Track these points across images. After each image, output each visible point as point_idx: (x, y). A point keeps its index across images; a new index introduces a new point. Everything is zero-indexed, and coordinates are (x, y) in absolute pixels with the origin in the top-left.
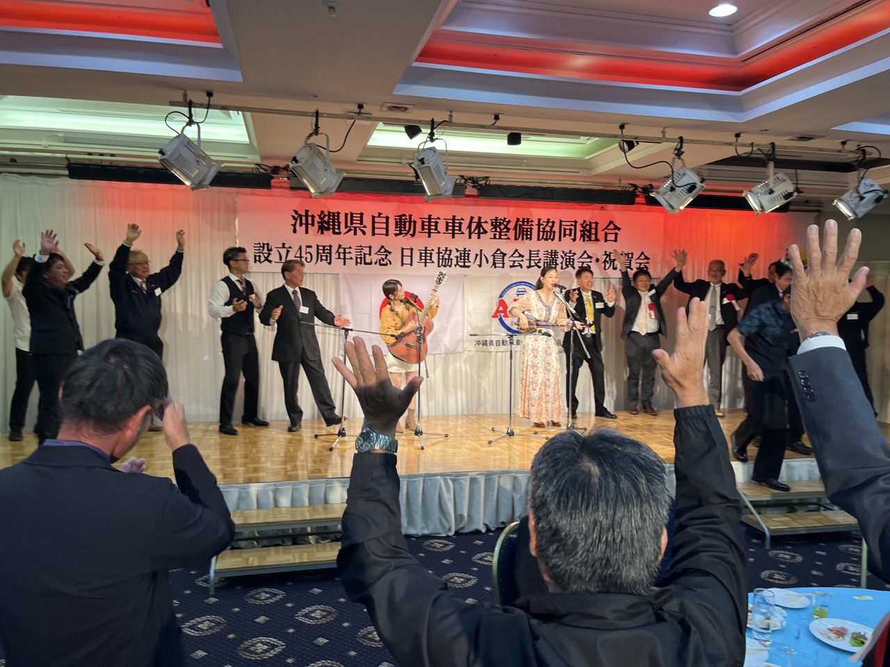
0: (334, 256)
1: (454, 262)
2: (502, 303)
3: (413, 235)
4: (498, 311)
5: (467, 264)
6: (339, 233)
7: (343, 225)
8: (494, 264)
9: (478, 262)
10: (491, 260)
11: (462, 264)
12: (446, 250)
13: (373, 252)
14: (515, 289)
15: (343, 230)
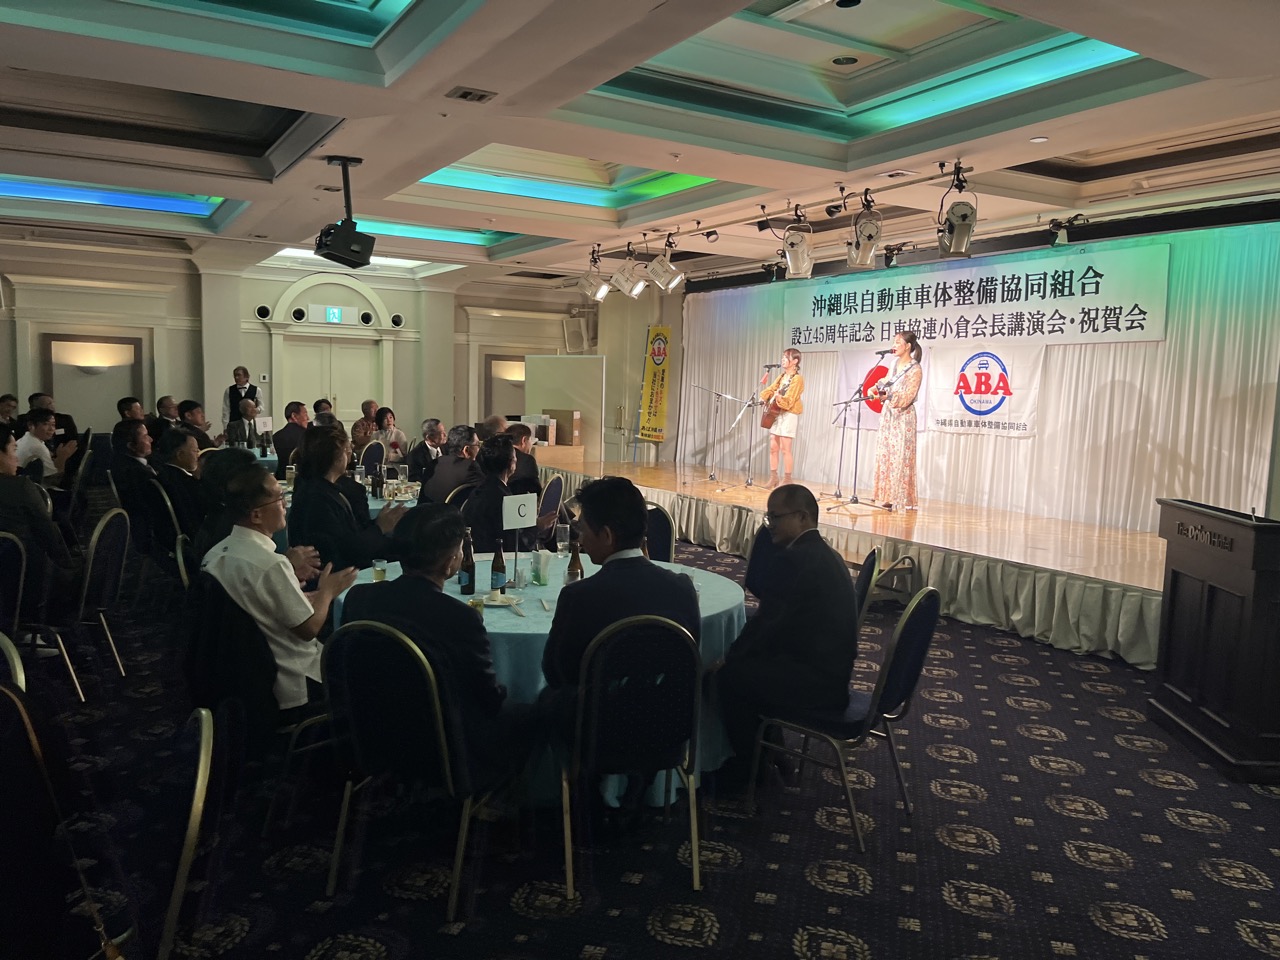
0: (837, 335)
1: (922, 334)
2: (963, 378)
3: (890, 309)
4: (959, 387)
5: (933, 335)
6: (840, 314)
7: (843, 305)
8: (958, 333)
9: (943, 332)
10: (955, 328)
11: (928, 335)
12: (916, 322)
13: (862, 328)
14: (977, 362)
15: (843, 310)
